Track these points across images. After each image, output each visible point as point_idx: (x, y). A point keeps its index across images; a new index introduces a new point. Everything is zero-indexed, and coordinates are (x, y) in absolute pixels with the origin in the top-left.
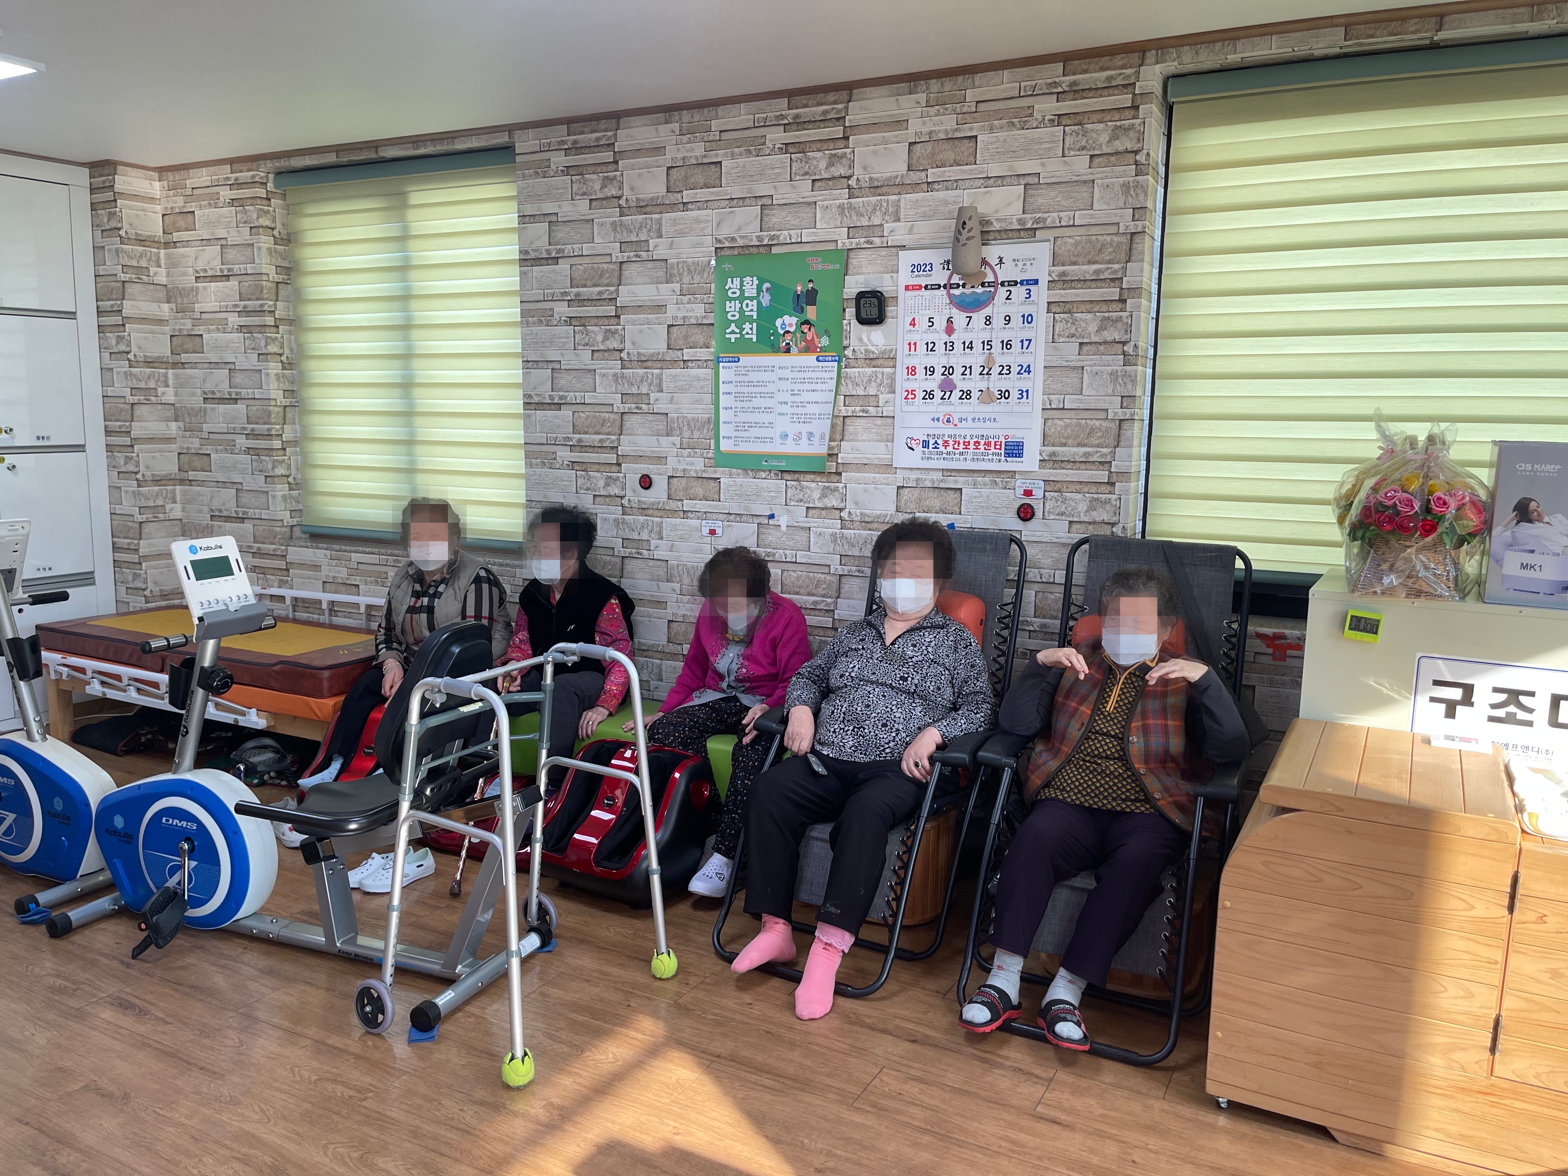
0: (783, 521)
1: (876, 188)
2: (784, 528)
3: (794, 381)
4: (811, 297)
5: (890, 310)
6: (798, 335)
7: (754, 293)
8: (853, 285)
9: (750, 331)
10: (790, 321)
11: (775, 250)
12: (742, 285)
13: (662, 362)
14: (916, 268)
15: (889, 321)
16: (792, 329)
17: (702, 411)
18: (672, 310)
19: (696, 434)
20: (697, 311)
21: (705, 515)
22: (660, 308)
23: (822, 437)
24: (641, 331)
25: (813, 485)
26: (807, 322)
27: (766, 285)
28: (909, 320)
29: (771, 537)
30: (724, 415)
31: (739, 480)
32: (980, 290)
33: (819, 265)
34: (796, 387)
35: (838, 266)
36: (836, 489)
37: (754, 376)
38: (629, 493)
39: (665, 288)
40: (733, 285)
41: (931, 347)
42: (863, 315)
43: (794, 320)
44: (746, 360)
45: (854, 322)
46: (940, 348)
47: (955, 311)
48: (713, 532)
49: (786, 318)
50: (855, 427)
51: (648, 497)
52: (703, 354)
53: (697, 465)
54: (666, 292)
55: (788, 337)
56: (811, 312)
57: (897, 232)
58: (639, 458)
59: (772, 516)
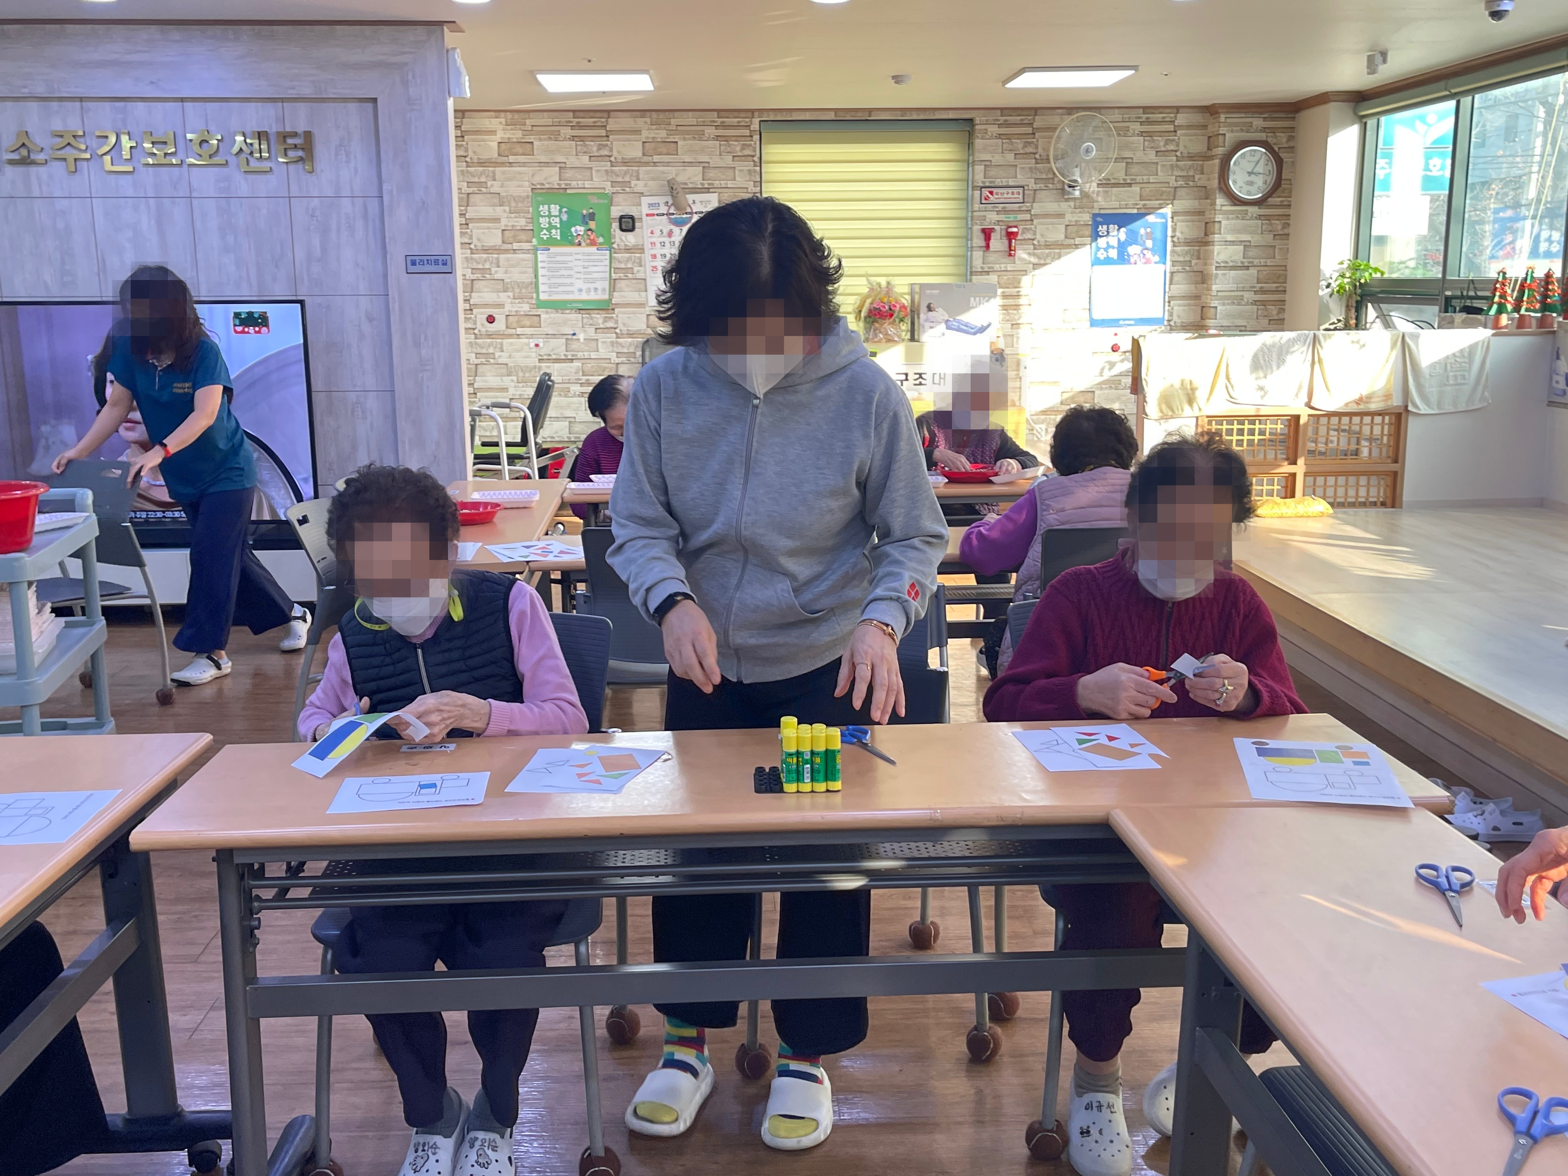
0: (581, 336)
1: (625, 163)
2: (582, 340)
3: (585, 261)
4: (592, 216)
5: (637, 224)
6: (586, 236)
7: (557, 214)
8: (616, 212)
9: (556, 234)
10: (581, 229)
11: (568, 191)
12: (549, 208)
13: (500, 251)
14: (651, 205)
15: (636, 230)
16: (581, 233)
17: (528, 277)
18: (504, 222)
19: (524, 291)
20: (522, 222)
21: (532, 336)
22: (497, 220)
23: (604, 290)
24: (483, 233)
25: (598, 316)
26: (590, 230)
27: (565, 210)
28: (649, 231)
29: (574, 346)
30: (541, 280)
31: (552, 315)
32: (685, 216)
33: (595, 200)
34: (586, 264)
35: (606, 201)
36: (612, 318)
37: (559, 258)
38: (479, 326)
39: (499, 209)
40: (544, 209)
41: (663, 245)
42: (624, 227)
43: (582, 228)
44: (553, 250)
45: (618, 231)
46: (667, 244)
47: (673, 227)
48: (537, 345)
49: (578, 228)
50: (621, 284)
51: (492, 328)
52: (526, 246)
53: (525, 308)
54: (499, 211)
55: (580, 238)
56: (592, 225)
57: (639, 186)
58: (486, 305)
59: (574, 334)
